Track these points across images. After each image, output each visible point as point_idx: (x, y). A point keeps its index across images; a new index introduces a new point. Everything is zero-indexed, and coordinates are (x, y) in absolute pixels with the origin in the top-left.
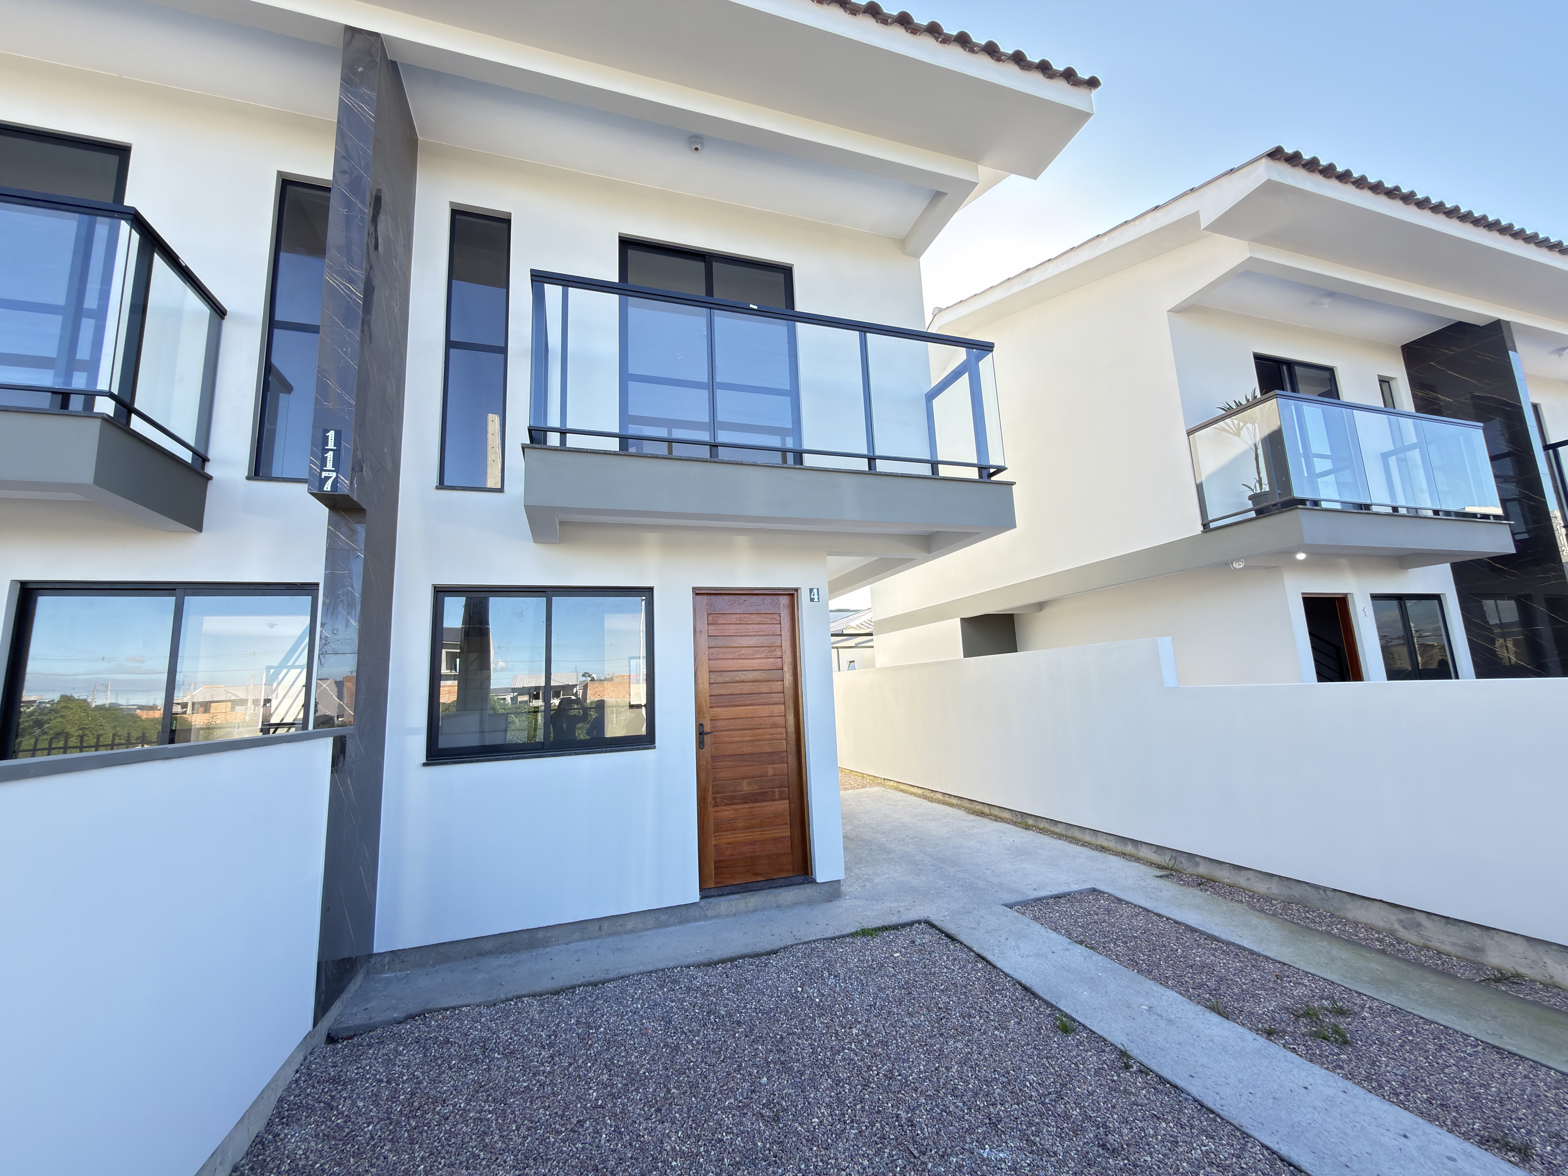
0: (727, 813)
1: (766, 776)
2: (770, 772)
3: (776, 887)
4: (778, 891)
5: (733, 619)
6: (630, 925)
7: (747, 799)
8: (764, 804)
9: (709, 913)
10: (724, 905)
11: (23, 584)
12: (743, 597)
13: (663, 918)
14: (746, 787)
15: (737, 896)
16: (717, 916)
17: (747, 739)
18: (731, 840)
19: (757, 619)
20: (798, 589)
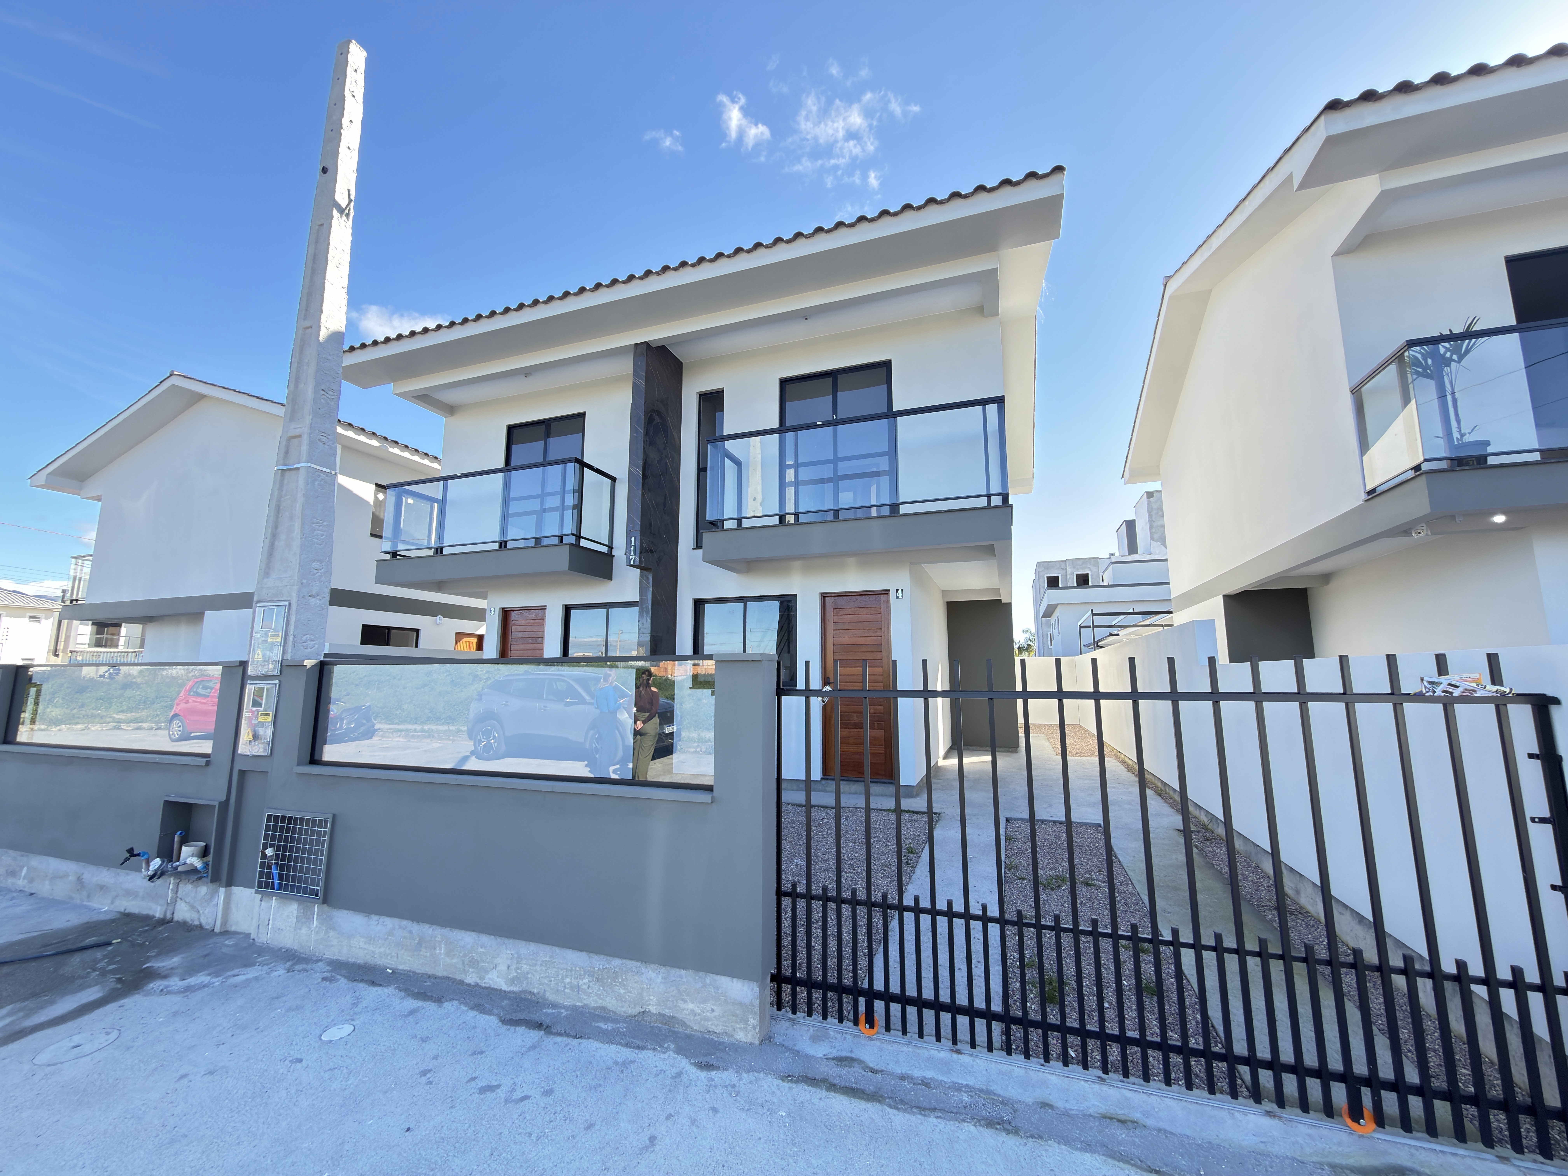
5: (850, 611)
7: (856, 726)
10: (831, 785)
12: (856, 597)
15: (845, 782)
17: (857, 688)
19: (865, 611)
20: (889, 590)
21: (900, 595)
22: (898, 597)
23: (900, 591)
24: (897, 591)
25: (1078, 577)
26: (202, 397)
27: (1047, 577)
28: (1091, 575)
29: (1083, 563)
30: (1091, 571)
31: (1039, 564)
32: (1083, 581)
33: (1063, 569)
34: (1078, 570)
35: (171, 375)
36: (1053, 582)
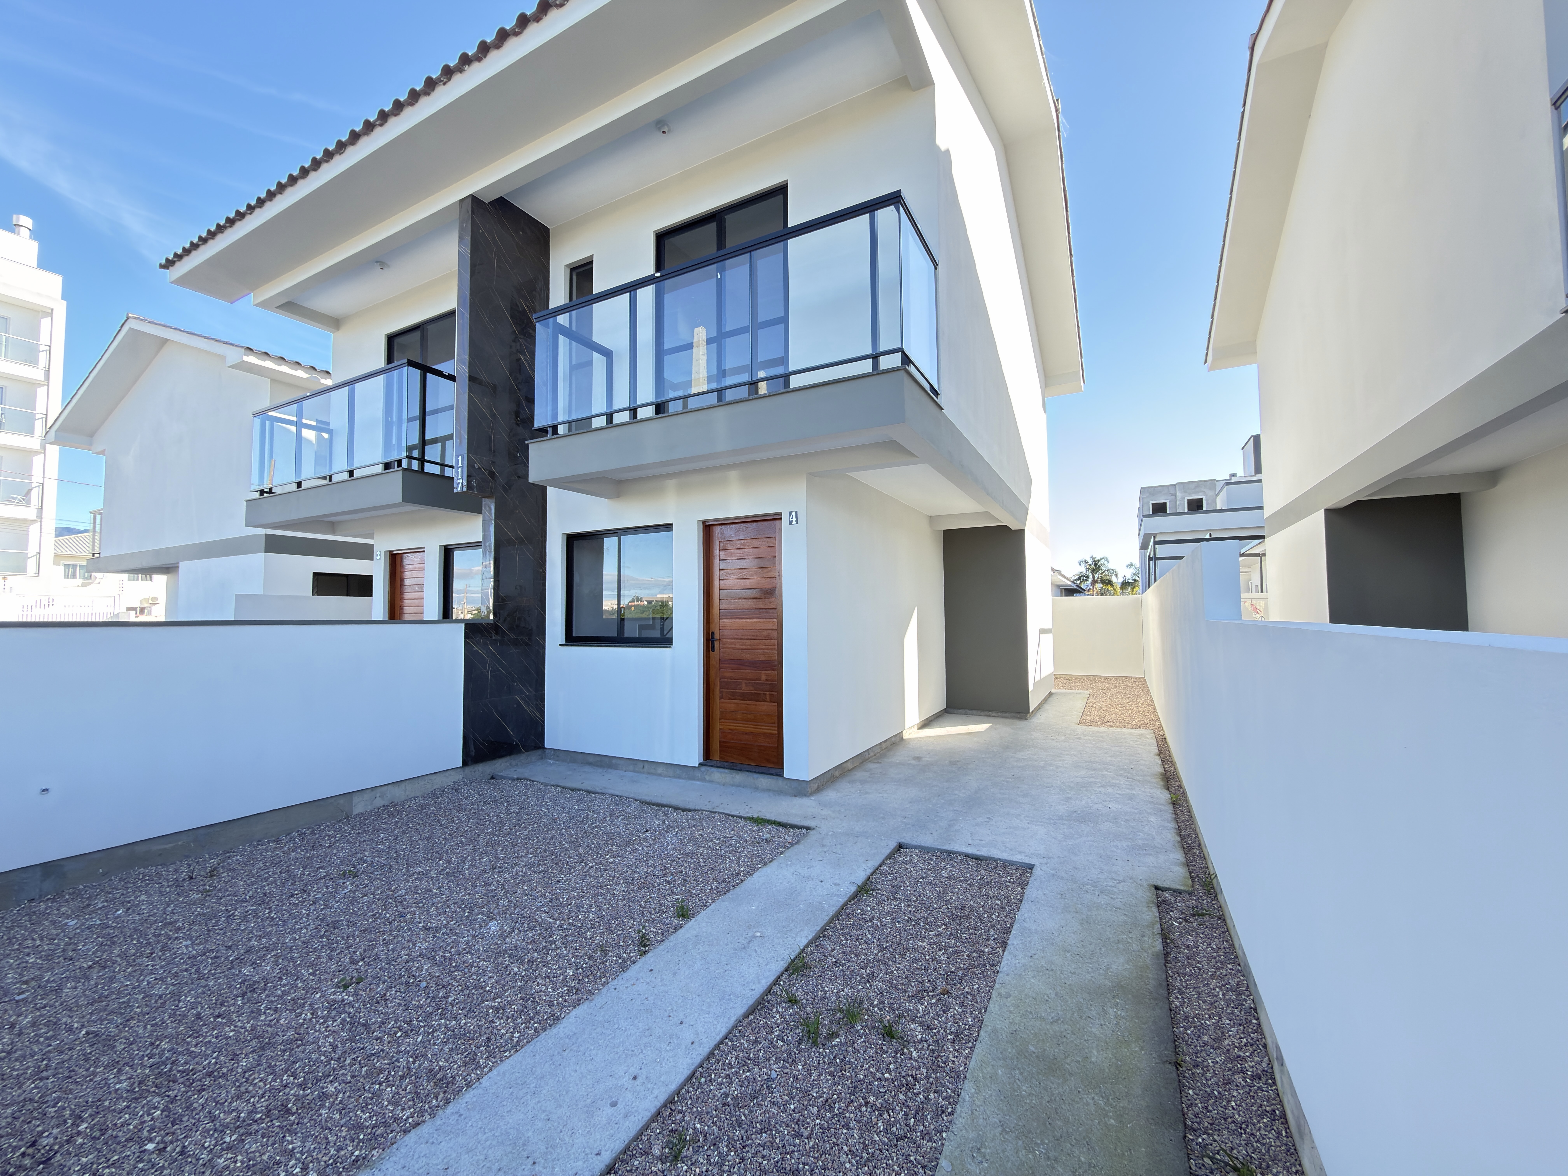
0: (729, 705)
1: (760, 680)
2: (764, 677)
3: (755, 772)
4: (756, 775)
5: (739, 544)
6: (660, 770)
7: (744, 697)
8: (757, 703)
9: (707, 778)
10: (718, 775)
11: (445, 546)
12: (746, 525)
13: (678, 772)
14: (744, 688)
15: (727, 771)
16: (711, 781)
17: (746, 647)
18: (732, 727)
20: (780, 514)
21: (794, 519)
22: (791, 523)
23: (794, 513)
24: (790, 513)
25: (1190, 502)
26: (165, 341)
27: (1153, 504)
28: (1207, 500)
29: (1196, 487)
30: (1206, 496)
31: (1143, 490)
32: (1196, 506)
33: (1172, 495)
34: (1190, 494)
35: (128, 318)
36: (1160, 509)
